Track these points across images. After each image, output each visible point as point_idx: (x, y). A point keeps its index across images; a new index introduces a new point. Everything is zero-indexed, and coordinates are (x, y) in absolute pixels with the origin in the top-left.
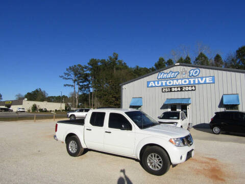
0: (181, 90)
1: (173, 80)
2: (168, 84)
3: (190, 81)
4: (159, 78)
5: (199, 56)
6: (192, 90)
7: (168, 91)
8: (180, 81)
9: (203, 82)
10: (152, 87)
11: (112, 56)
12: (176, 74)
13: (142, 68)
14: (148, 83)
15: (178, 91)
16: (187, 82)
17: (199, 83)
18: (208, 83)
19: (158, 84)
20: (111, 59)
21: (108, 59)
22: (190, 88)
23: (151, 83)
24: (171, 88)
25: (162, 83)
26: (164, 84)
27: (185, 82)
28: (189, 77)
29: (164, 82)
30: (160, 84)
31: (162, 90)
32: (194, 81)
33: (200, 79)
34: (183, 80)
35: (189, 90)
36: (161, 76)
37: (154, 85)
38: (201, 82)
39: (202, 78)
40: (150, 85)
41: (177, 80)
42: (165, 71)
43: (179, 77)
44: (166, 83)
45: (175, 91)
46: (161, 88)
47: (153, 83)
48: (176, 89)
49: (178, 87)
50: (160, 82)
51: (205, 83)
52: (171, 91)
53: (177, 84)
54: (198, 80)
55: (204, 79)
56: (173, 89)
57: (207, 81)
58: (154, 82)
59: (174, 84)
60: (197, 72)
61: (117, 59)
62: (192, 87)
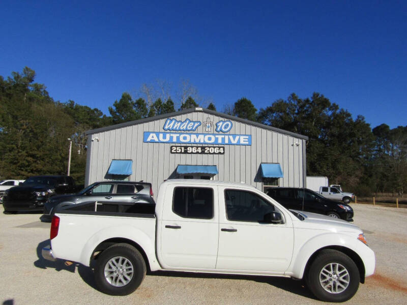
0: (203, 152)
1: (190, 134)
2: (182, 140)
3: (217, 139)
4: (166, 127)
5: (187, 102)
6: (220, 153)
7: (181, 153)
8: (201, 137)
9: (235, 142)
10: (153, 142)
11: (21, 73)
12: (196, 125)
13: (82, 107)
14: (146, 134)
15: (198, 153)
16: (213, 141)
17: (230, 144)
18: (243, 145)
19: (164, 137)
20: (17, 77)
21: (12, 77)
22: (216, 150)
23: (151, 135)
24: (186, 147)
25: (171, 138)
26: (175, 140)
27: (210, 139)
28: (215, 132)
29: (175, 136)
30: (168, 139)
31: (171, 149)
32: (223, 139)
33: (231, 137)
34: (207, 137)
35: (214, 153)
36: (170, 125)
37: (156, 140)
38: (233, 142)
39: (234, 136)
40: (149, 140)
41: (197, 135)
42: (178, 118)
43: (200, 130)
44: (178, 138)
45: (192, 153)
46: (168, 146)
47: (154, 135)
48: (194, 150)
49: (197, 147)
50: (168, 136)
51: (238, 144)
52: (186, 152)
53: (197, 141)
54: (229, 139)
55: (237, 138)
56: (190, 150)
57: (242, 142)
58: (158, 134)
59: (192, 141)
60: (227, 125)
61: (31, 80)
62: (220, 148)
